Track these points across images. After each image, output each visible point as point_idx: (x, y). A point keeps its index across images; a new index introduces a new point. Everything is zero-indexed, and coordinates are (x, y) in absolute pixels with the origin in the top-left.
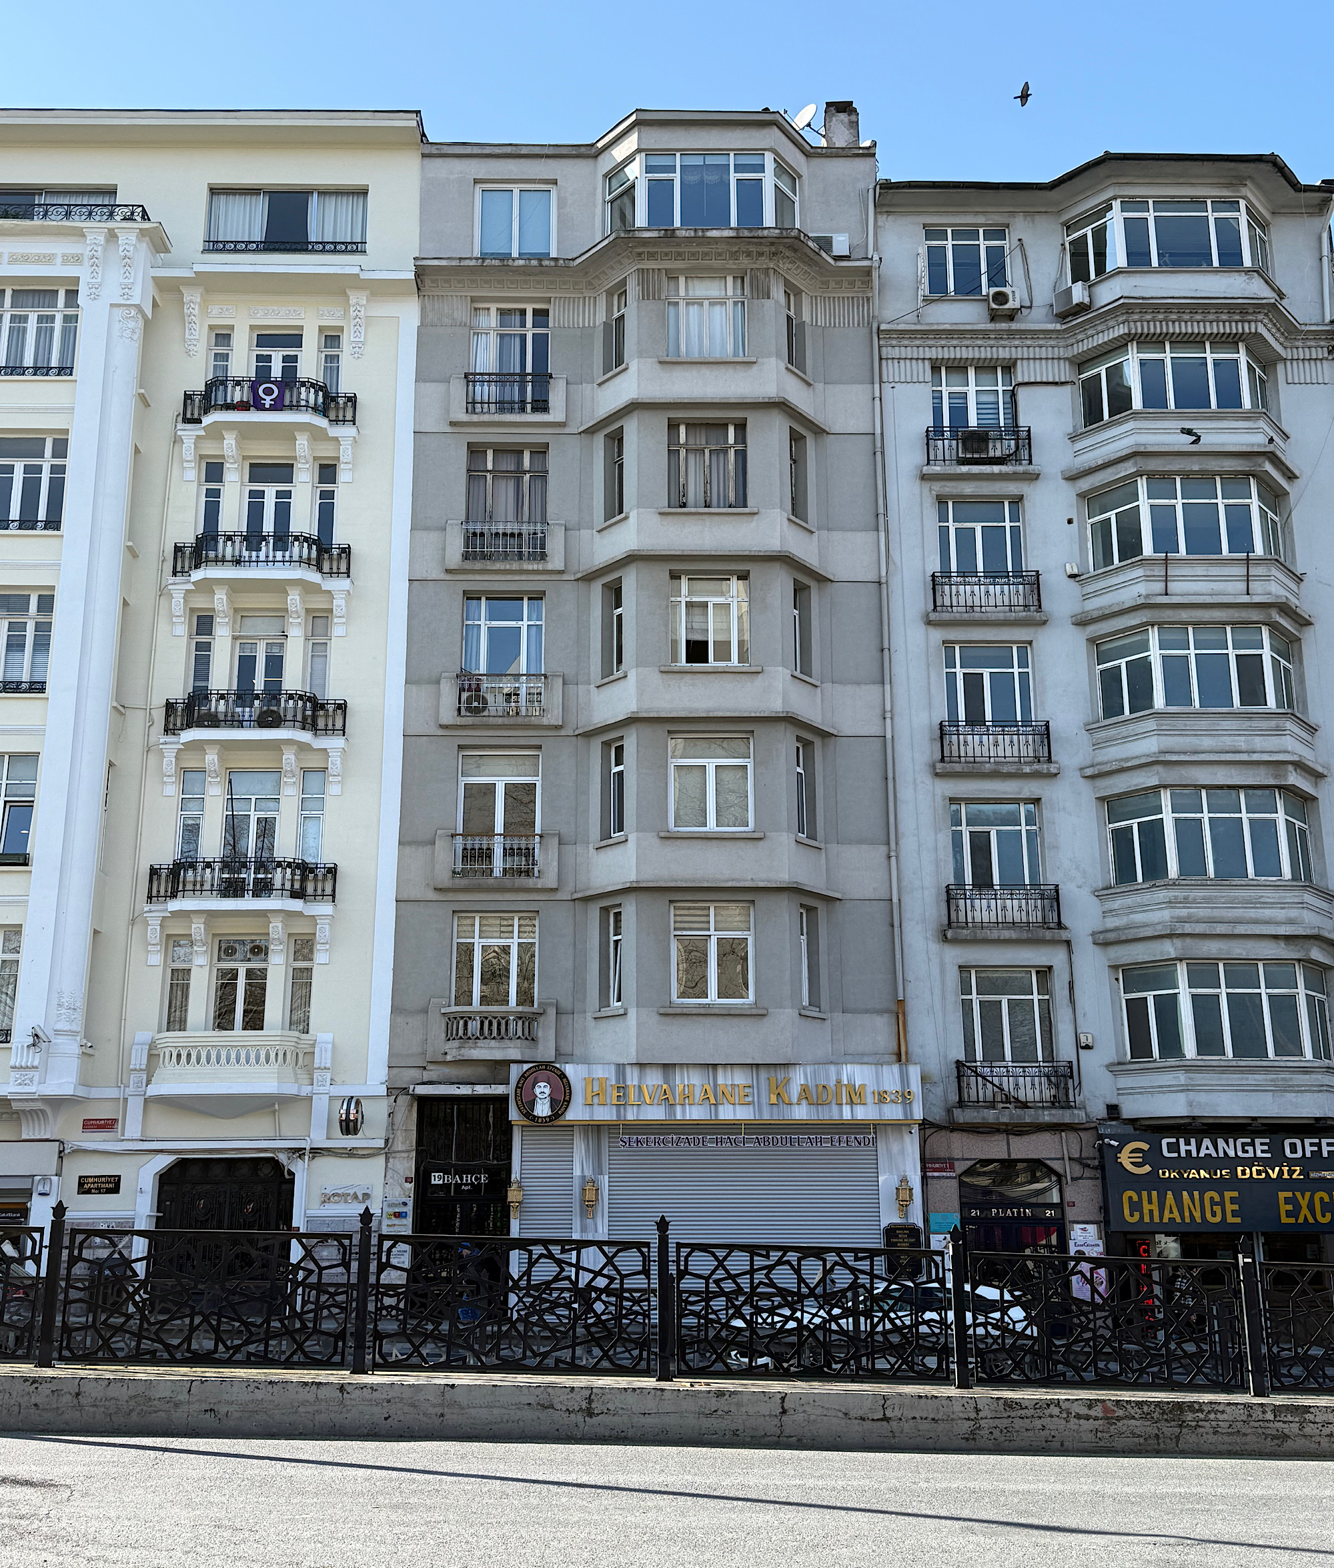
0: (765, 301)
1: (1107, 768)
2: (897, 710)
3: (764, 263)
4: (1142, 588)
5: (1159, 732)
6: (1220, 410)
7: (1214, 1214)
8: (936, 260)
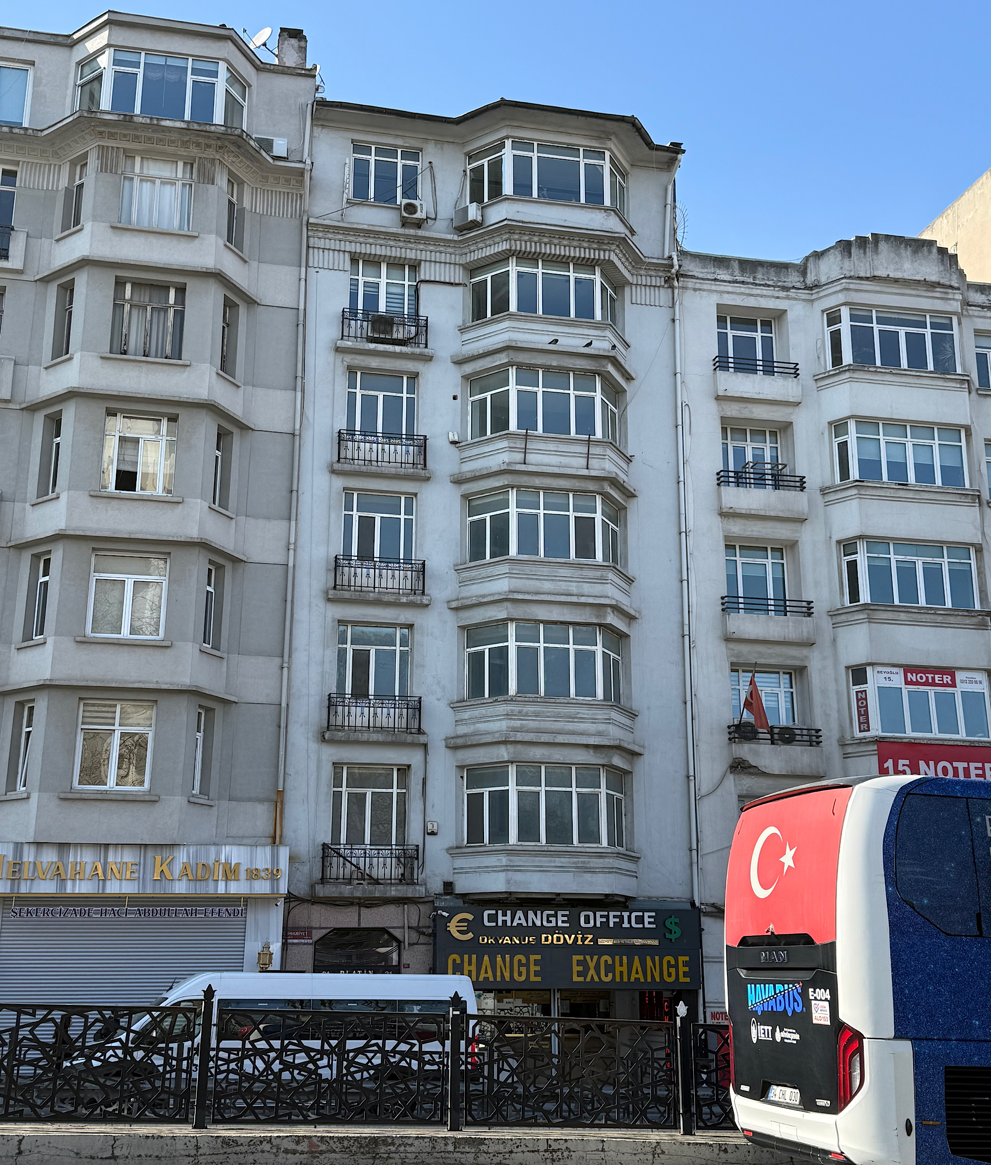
0: (210, 186)
1: (468, 602)
2: (301, 542)
3: (210, 153)
4: (506, 457)
5: (510, 575)
6: (577, 319)
7: (520, 974)
8: (360, 169)
